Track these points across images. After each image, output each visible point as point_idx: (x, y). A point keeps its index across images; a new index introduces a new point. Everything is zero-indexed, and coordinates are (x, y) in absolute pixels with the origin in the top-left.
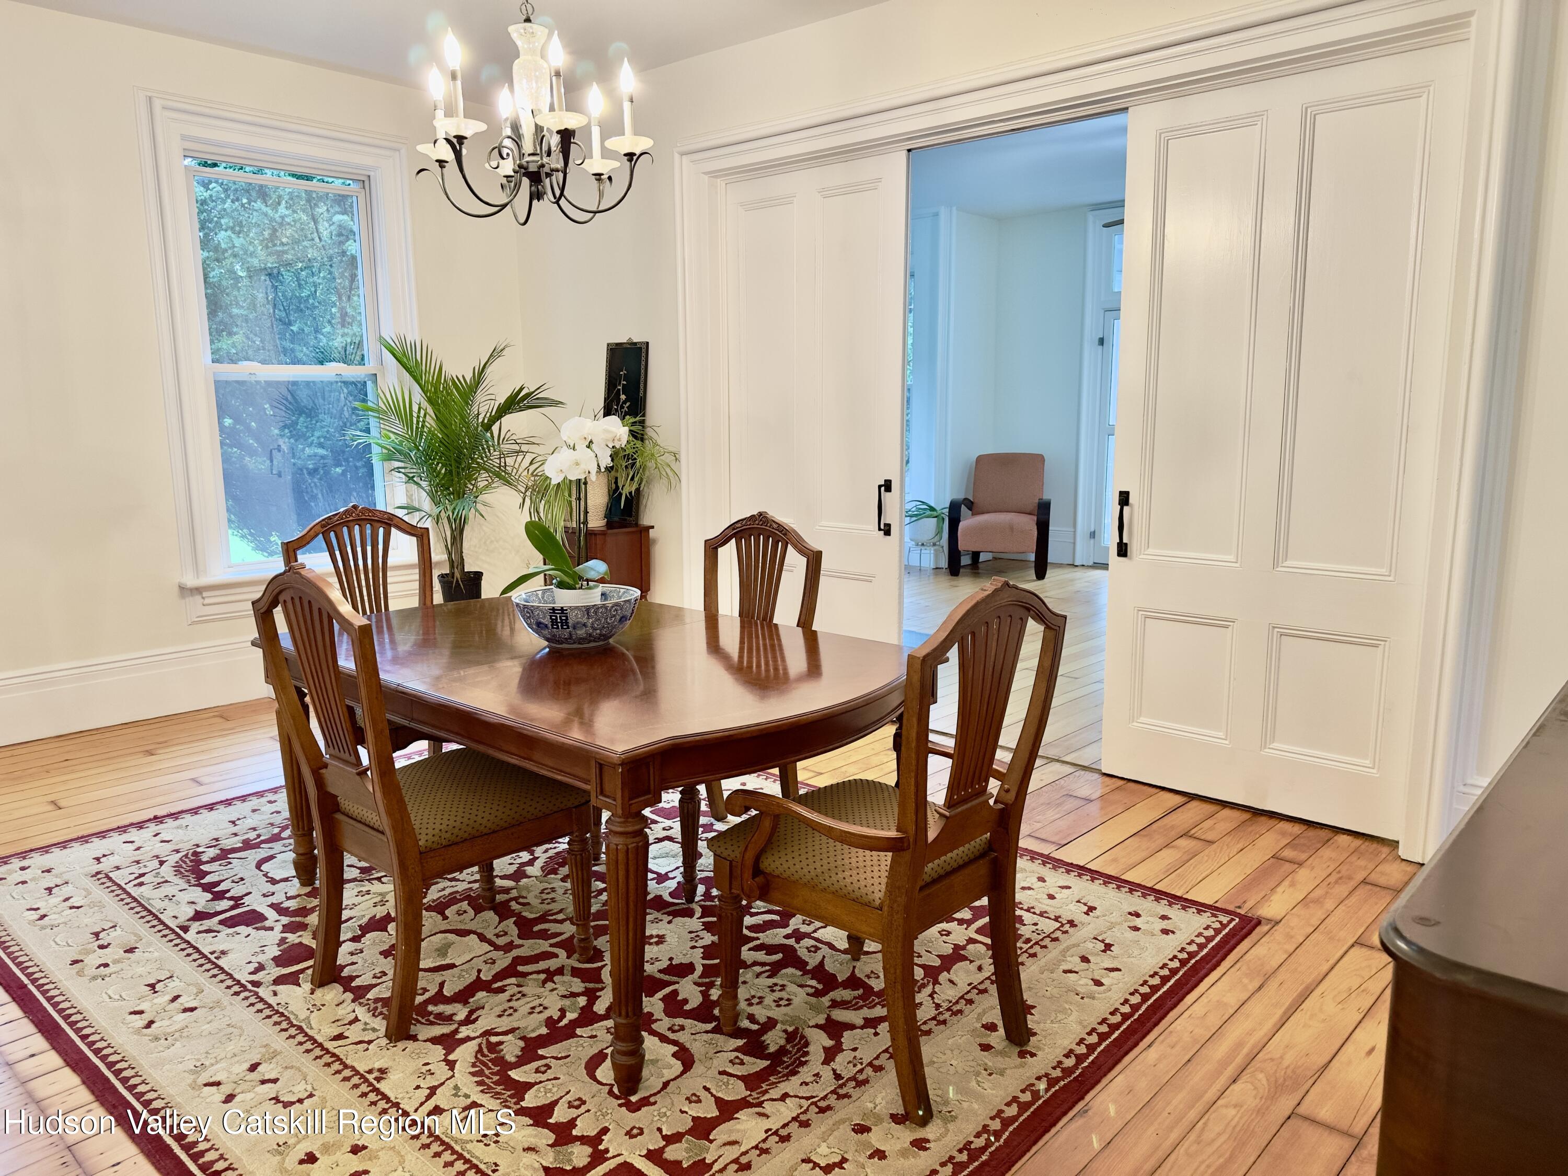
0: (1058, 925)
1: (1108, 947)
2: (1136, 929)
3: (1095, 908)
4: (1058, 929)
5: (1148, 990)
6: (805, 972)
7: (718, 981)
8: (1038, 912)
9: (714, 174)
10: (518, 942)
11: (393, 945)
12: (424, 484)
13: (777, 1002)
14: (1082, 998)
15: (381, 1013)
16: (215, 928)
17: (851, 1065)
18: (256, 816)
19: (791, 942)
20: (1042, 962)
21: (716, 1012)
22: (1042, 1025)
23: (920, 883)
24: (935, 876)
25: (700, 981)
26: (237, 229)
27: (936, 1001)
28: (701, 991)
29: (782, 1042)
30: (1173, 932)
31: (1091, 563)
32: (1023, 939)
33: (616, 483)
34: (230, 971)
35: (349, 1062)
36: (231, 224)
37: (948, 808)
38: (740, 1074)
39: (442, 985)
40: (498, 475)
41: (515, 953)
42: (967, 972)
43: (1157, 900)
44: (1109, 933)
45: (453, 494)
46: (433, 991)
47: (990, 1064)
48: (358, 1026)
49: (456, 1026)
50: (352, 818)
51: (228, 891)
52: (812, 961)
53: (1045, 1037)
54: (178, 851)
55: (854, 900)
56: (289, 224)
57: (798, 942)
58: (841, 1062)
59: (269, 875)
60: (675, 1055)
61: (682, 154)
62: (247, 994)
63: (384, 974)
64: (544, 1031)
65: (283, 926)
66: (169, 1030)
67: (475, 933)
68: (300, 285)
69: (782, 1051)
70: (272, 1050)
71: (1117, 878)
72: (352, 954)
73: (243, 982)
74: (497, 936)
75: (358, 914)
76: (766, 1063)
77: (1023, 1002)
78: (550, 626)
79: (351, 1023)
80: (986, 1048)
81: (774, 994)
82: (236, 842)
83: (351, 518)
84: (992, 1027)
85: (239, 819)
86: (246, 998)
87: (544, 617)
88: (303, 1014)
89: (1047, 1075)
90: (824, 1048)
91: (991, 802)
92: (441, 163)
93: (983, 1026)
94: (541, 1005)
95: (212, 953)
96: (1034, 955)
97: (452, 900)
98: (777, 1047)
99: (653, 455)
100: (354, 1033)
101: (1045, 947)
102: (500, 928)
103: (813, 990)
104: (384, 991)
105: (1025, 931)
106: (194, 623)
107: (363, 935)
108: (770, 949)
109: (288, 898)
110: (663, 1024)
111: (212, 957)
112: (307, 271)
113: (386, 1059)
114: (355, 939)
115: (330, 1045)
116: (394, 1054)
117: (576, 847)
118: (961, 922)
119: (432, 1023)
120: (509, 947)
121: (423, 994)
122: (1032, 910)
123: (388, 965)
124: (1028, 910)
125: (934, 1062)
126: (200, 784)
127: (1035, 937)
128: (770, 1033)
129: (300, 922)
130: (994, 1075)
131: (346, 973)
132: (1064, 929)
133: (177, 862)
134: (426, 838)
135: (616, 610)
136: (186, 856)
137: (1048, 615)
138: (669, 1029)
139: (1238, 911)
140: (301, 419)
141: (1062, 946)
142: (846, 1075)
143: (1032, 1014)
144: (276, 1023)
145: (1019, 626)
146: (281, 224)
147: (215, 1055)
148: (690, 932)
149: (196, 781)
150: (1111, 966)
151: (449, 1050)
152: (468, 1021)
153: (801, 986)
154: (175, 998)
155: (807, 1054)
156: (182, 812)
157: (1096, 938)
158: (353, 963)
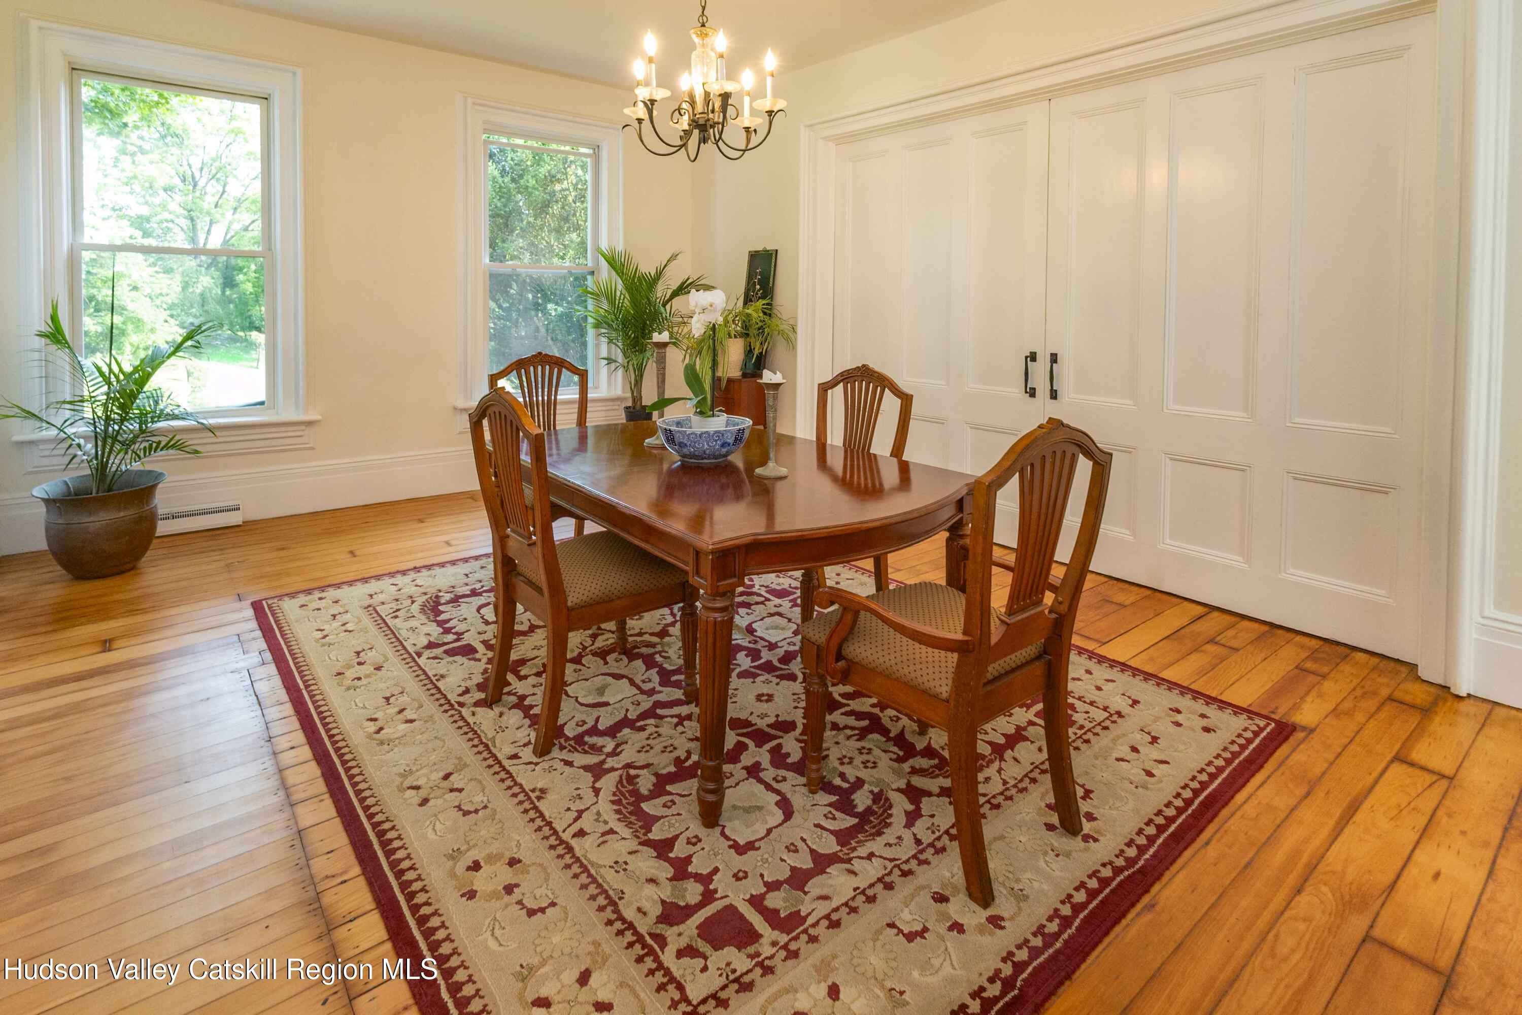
0: (1107, 715)
1: (1154, 740)
2: (1178, 724)
3: (1140, 703)
4: (1107, 718)
5: (1198, 786)
6: (889, 739)
8: (1088, 701)
9: (828, 139)
10: (659, 689)
13: (865, 763)
14: (1137, 787)
16: (441, 657)
17: (930, 831)
19: (876, 711)
20: (1096, 749)
23: (984, 680)
24: (997, 675)
25: (801, 738)
27: (1003, 777)
28: (801, 747)
29: (869, 802)
30: (1214, 731)
32: (1077, 725)
34: (444, 692)
35: (519, 780)
37: (1009, 616)
38: (832, 828)
39: (597, 720)
41: (657, 697)
42: (1029, 752)
43: (1194, 698)
44: (1154, 726)
45: (637, 351)
46: (590, 723)
47: (1056, 845)
49: (604, 757)
50: (523, 578)
51: (455, 628)
52: (894, 730)
53: (1105, 823)
54: (425, 594)
55: (923, 691)
57: (882, 710)
58: (920, 827)
59: (485, 618)
60: (777, 804)
62: (452, 712)
64: (672, 769)
65: (488, 659)
66: (392, 738)
67: (627, 677)
69: (869, 811)
70: (463, 763)
71: (1155, 676)
72: (534, 687)
73: (453, 702)
74: (644, 681)
76: (855, 821)
80: (1049, 828)
81: (863, 757)
82: (466, 590)
83: (537, 361)
84: (1052, 808)
85: (471, 573)
86: (452, 716)
88: (491, 735)
89: (1111, 863)
90: (905, 811)
91: (1046, 611)
93: (1044, 806)
94: (672, 745)
95: (434, 676)
96: (1088, 741)
97: (612, 649)
98: (864, 807)
101: (1097, 735)
102: (646, 676)
103: (895, 756)
105: (1078, 718)
108: (859, 716)
109: (494, 637)
110: (769, 774)
111: (434, 679)
114: (538, 675)
115: (506, 763)
116: (554, 777)
119: (586, 752)
120: (651, 692)
121: (583, 725)
122: (1082, 700)
124: (1079, 699)
125: (1004, 837)
126: (450, 545)
127: (1088, 725)
128: (858, 793)
130: (1061, 857)
132: (1112, 719)
133: (423, 603)
136: (431, 598)
137: (1096, 452)
138: (774, 779)
139: (1273, 716)
141: (1112, 735)
142: (926, 841)
143: (1091, 799)
144: (470, 740)
145: (1071, 461)
147: (421, 763)
148: (794, 694)
149: (448, 543)
150: (1160, 758)
151: (597, 778)
152: (614, 753)
153: (885, 751)
154: (401, 711)
155: (890, 816)
156: (433, 565)
157: (1142, 730)
158: (534, 694)
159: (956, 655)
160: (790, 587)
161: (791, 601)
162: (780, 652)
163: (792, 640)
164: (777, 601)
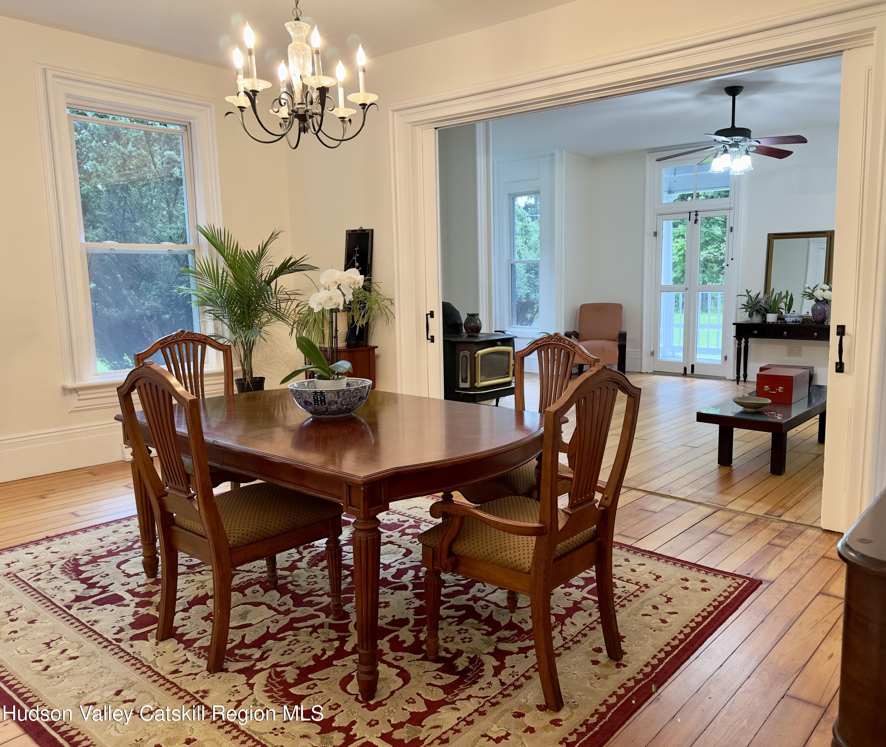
0: (638, 587)
1: (669, 600)
2: (686, 588)
3: (660, 577)
4: (638, 590)
5: (695, 625)
6: (480, 621)
7: (425, 629)
8: (625, 580)
9: (415, 124)
10: (293, 608)
11: (211, 613)
12: (226, 321)
13: (463, 640)
14: (654, 631)
15: (203, 656)
16: (90, 606)
17: (511, 676)
18: (116, 535)
19: (471, 603)
20: (629, 610)
21: (424, 647)
22: (630, 648)
23: (554, 557)
24: (563, 552)
25: (413, 629)
26: (100, 159)
27: (563, 635)
28: (413, 635)
29: (467, 664)
30: (709, 590)
31: (652, 371)
32: (617, 596)
33: (353, 319)
34: (100, 633)
35: (182, 687)
36: (96, 156)
37: (571, 509)
38: (440, 684)
39: (244, 637)
40: (275, 314)
41: (292, 615)
42: (583, 617)
43: (698, 570)
44: (670, 591)
45: (245, 326)
46: (238, 640)
47: (598, 672)
48: (188, 664)
49: (254, 662)
50: (183, 529)
51: (98, 582)
52: (485, 615)
53: (632, 655)
54: (63, 558)
55: (512, 569)
56: (135, 157)
57: (475, 603)
58: (504, 675)
59: (125, 572)
60: (397, 675)
61: (394, 111)
62: (112, 647)
63: (205, 631)
64: (312, 663)
65: (136, 603)
66: (60, 672)
67: (264, 604)
68: (141, 197)
69: (467, 670)
70: (130, 682)
71: (673, 558)
72: (183, 619)
73: (110, 639)
74: (280, 605)
75: (186, 595)
76: (457, 677)
77: (618, 633)
78: (313, 403)
79: (183, 663)
80: (595, 662)
81: (461, 635)
82: (103, 552)
83: (180, 339)
84: (599, 650)
85: (104, 537)
86: (112, 650)
87: (310, 398)
88: (151, 658)
89: (634, 678)
90: (493, 667)
91: (597, 505)
92: (241, 108)
93: (593, 650)
94: (309, 647)
95: (88, 622)
96: (624, 606)
97: (249, 584)
98: (463, 667)
99: (377, 301)
100: (186, 669)
101: (630, 601)
102: (281, 601)
103: (486, 632)
104: (205, 642)
105: (617, 591)
106: (72, 412)
107: (190, 607)
108: (457, 608)
109: (139, 586)
110: (389, 657)
111: (88, 625)
112: (147, 187)
113: (207, 684)
114: (185, 610)
115: (170, 677)
116: (213, 681)
117: (332, 545)
118: (578, 587)
119: (237, 661)
120: (287, 612)
121: (232, 643)
122: (622, 579)
123: (208, 626)
124: (619, 579)
125: (564, 673)
126: (78, 516)
127: (624, 595)
128: (459, 659)
129: (147, 601)
130: (601, 679)
131: (179, 631)
132: (642, 590)
133: (63, 565)
134: (234, 539)
135: (357, 393)
136: (69, 561)
137: (630, 388)
138: (394, 659)
139: (748, 576)
140: (142, 283)
141: (640, 600)
142: (508, 682)
143: (624, 642)
144: (133, 665)
145: (613, 394)
146: (129, 157)
147: (91, 686)
148: (406, 599)
149: (74, 514)
150: (671, 611)
151: (250, 677)
152: (262, 659)
153: (478, 630)
154: (64, 651)
155: (483, 671)
156: (65, 533)
157: (661, 595)
158: (184, 626)
159: (534, 538)
160: (399, 521)
161: (399, 532)
162: (393, 571)
163: (402, 560)
164: (389, 533)
